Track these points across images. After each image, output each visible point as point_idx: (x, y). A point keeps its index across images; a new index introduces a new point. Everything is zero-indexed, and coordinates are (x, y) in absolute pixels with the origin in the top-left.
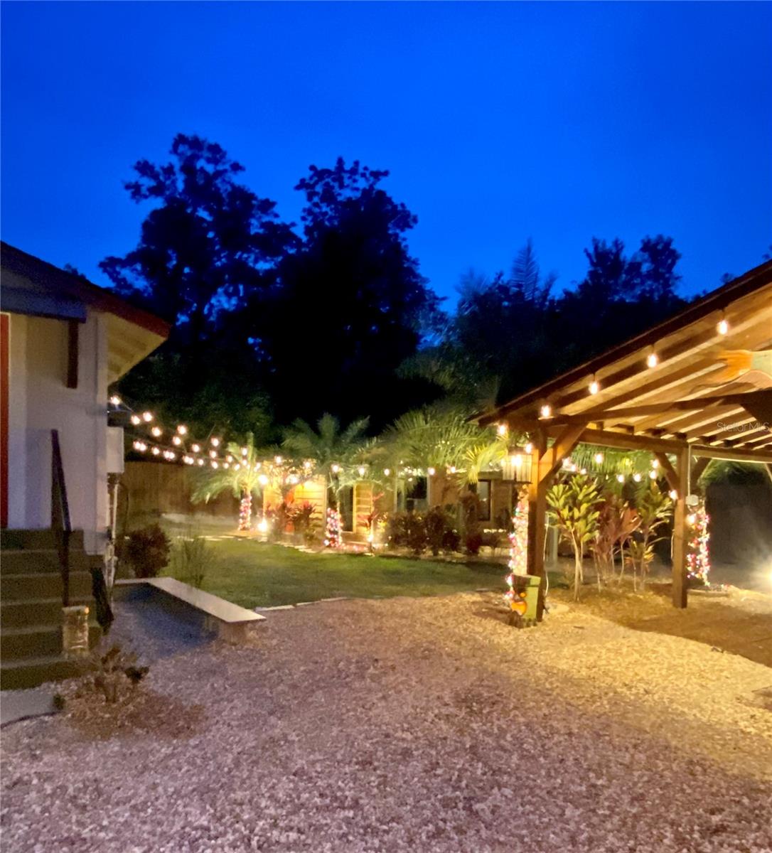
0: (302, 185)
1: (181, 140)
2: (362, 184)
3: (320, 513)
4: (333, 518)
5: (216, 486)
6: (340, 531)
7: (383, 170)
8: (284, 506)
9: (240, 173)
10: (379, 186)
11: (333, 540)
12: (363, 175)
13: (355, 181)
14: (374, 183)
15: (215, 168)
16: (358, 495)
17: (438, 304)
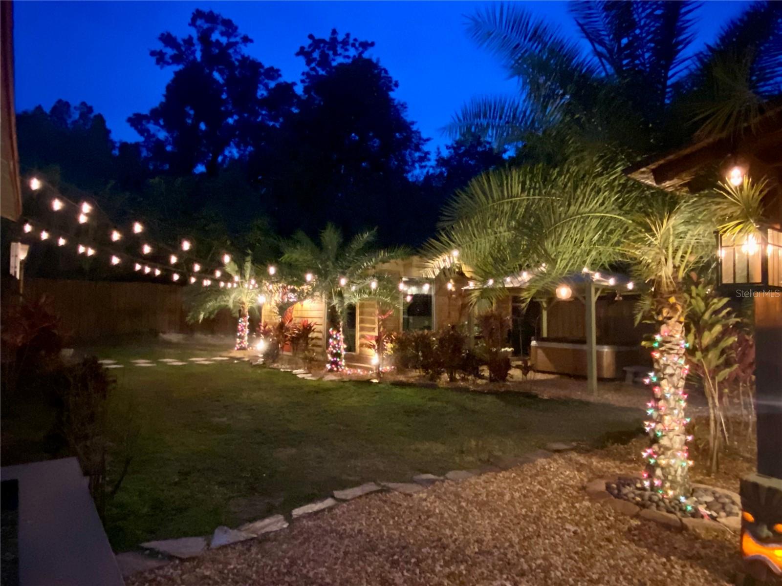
0: (302, 52)
1: (198, 14)
2: (352, 52)
3: (320, 332)
4: (336, 339)
5: (211, 305)
6: (344, 353)
7: (370, 42)
8: (281, 326)
9: (249, 45)
10: (366, 55)
11: (335, 363)
12: (353, 45)
13: (346, 50)
14: (362, 52)
15: (228, 40)
16: (361, 314)
17: (423, 144)
